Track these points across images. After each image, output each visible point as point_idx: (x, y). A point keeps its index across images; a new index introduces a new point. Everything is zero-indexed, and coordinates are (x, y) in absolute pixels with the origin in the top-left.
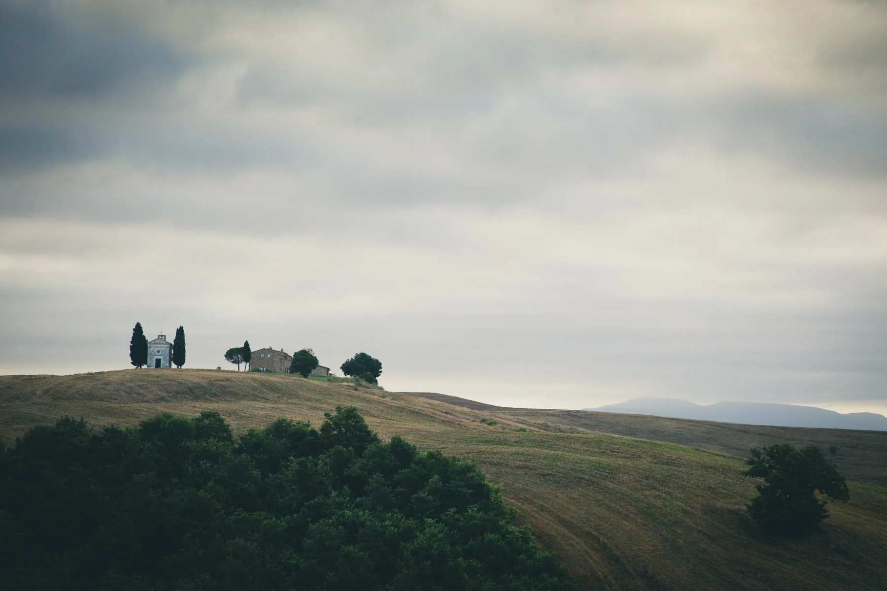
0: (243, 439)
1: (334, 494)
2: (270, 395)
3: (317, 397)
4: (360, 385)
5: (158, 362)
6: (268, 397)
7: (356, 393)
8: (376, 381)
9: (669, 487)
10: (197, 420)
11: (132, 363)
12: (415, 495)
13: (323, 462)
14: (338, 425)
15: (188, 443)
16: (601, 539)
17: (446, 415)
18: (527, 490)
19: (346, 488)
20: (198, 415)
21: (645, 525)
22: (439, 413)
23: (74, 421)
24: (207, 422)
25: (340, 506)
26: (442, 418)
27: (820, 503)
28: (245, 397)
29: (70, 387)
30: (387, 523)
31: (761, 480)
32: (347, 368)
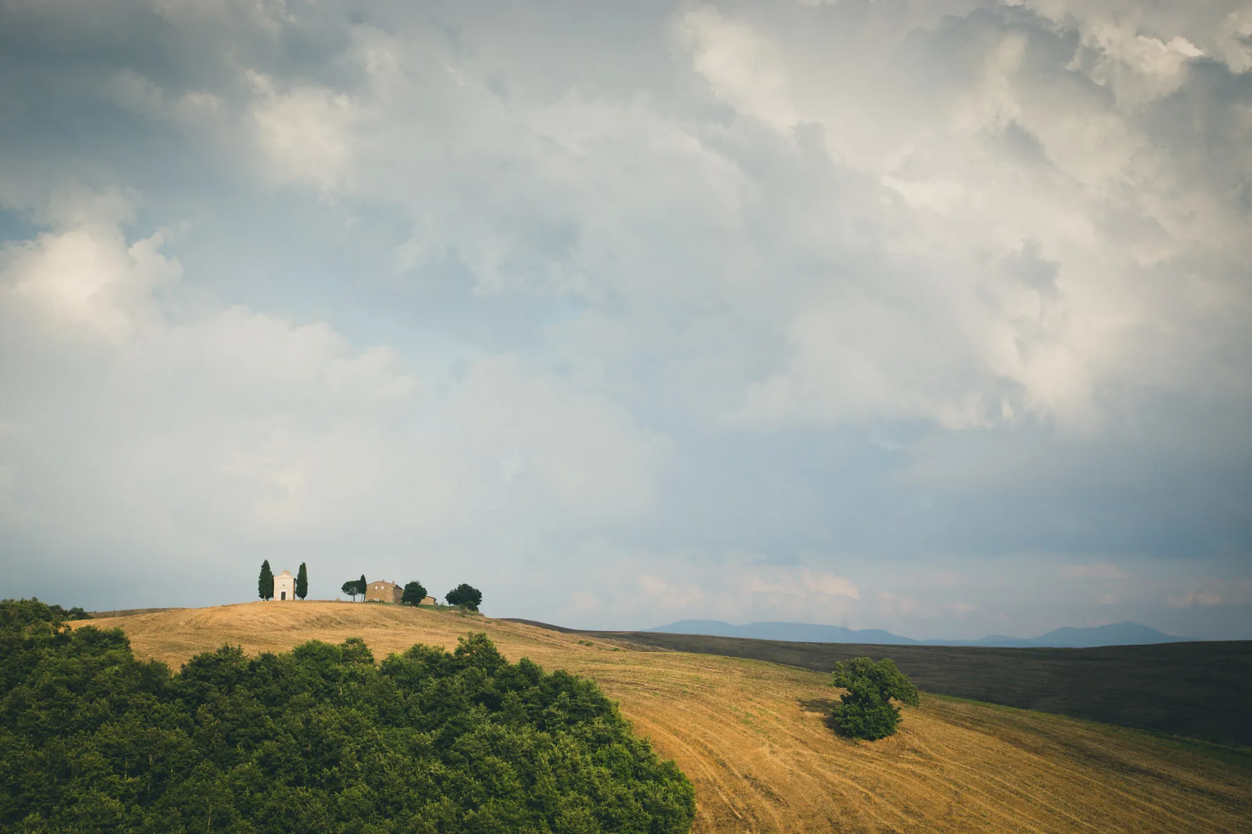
0: (384, 662)
1: (473, 710)
2: (389, 622)
3: (432, 624)
4: (465, 613)
5: (283, 595)
6: (388, 624)
7: (463, 620)
8: (477, 609)
10: (343, 646)
11: (260, 596)
12: (546, 710)
13: (457, 681)
14: (469, 649)
15: (338, 667)
16: (708, 745)
17: (547, 638)
18: (638, 703)
19: (481, 704)
20: (344, 641)
21: (745, 732)
22: (541, 636)
23: (232, 649)
24: (351, 647)
25: (478, 721)
26: (545, 641)
27: (895, 709)
28: (366, 624)
29: (209, 619)
30: (525, 736)
31: (844, 691)
32: (451, 597)
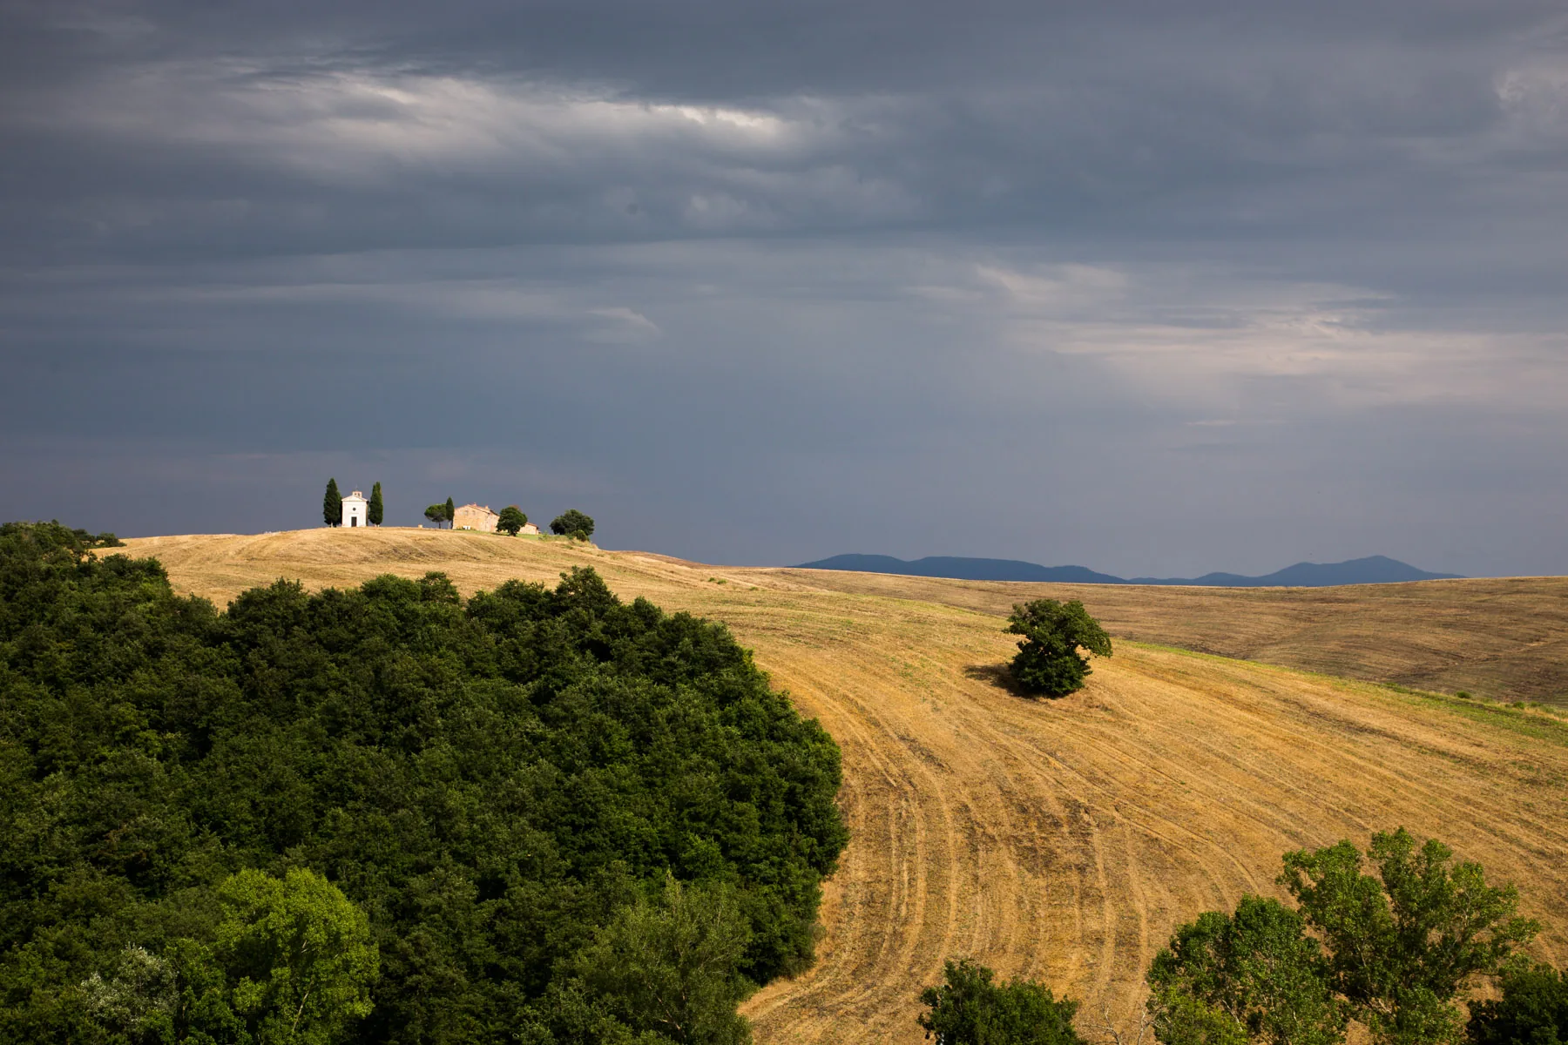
0: (471, 602)
1: (578, 659)
3: (532, 556)
4: (574, 544)
5: (354, 521)
6: (479, 556)
7: (571, 552)
8: (588, 539)
9: (925, 646)
10: (422, 581)
11: (325, 522)
12: (665, 659)
13: (559, 624)
14: (574, 587)
15: (415, 606)
16: (860, 701)
17: (671, 575)
18: (777, 652)
19: (588, 652)
20: (422, 577)
21: (903, 687)
22: (664, 572)
23: (289, 584)
24: (432, 583)
25: (584, 672)
26: (669, 578)
27: (1083, 659)
28: (453, 556)
29: (264, 547)
30: (638, 689)
31: (1022, 638)
32: (558, 526)
